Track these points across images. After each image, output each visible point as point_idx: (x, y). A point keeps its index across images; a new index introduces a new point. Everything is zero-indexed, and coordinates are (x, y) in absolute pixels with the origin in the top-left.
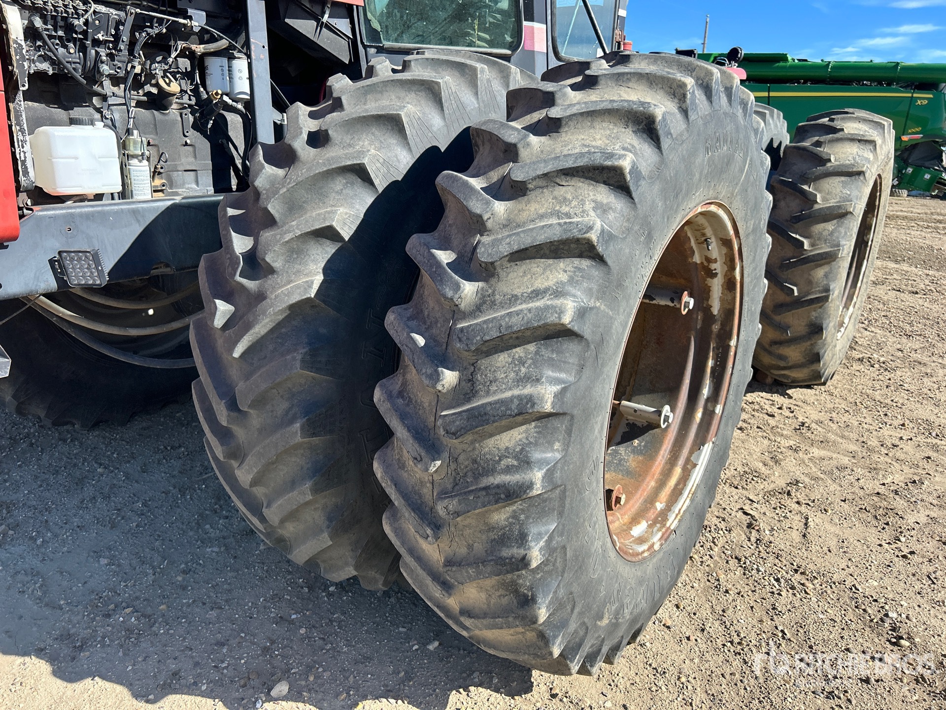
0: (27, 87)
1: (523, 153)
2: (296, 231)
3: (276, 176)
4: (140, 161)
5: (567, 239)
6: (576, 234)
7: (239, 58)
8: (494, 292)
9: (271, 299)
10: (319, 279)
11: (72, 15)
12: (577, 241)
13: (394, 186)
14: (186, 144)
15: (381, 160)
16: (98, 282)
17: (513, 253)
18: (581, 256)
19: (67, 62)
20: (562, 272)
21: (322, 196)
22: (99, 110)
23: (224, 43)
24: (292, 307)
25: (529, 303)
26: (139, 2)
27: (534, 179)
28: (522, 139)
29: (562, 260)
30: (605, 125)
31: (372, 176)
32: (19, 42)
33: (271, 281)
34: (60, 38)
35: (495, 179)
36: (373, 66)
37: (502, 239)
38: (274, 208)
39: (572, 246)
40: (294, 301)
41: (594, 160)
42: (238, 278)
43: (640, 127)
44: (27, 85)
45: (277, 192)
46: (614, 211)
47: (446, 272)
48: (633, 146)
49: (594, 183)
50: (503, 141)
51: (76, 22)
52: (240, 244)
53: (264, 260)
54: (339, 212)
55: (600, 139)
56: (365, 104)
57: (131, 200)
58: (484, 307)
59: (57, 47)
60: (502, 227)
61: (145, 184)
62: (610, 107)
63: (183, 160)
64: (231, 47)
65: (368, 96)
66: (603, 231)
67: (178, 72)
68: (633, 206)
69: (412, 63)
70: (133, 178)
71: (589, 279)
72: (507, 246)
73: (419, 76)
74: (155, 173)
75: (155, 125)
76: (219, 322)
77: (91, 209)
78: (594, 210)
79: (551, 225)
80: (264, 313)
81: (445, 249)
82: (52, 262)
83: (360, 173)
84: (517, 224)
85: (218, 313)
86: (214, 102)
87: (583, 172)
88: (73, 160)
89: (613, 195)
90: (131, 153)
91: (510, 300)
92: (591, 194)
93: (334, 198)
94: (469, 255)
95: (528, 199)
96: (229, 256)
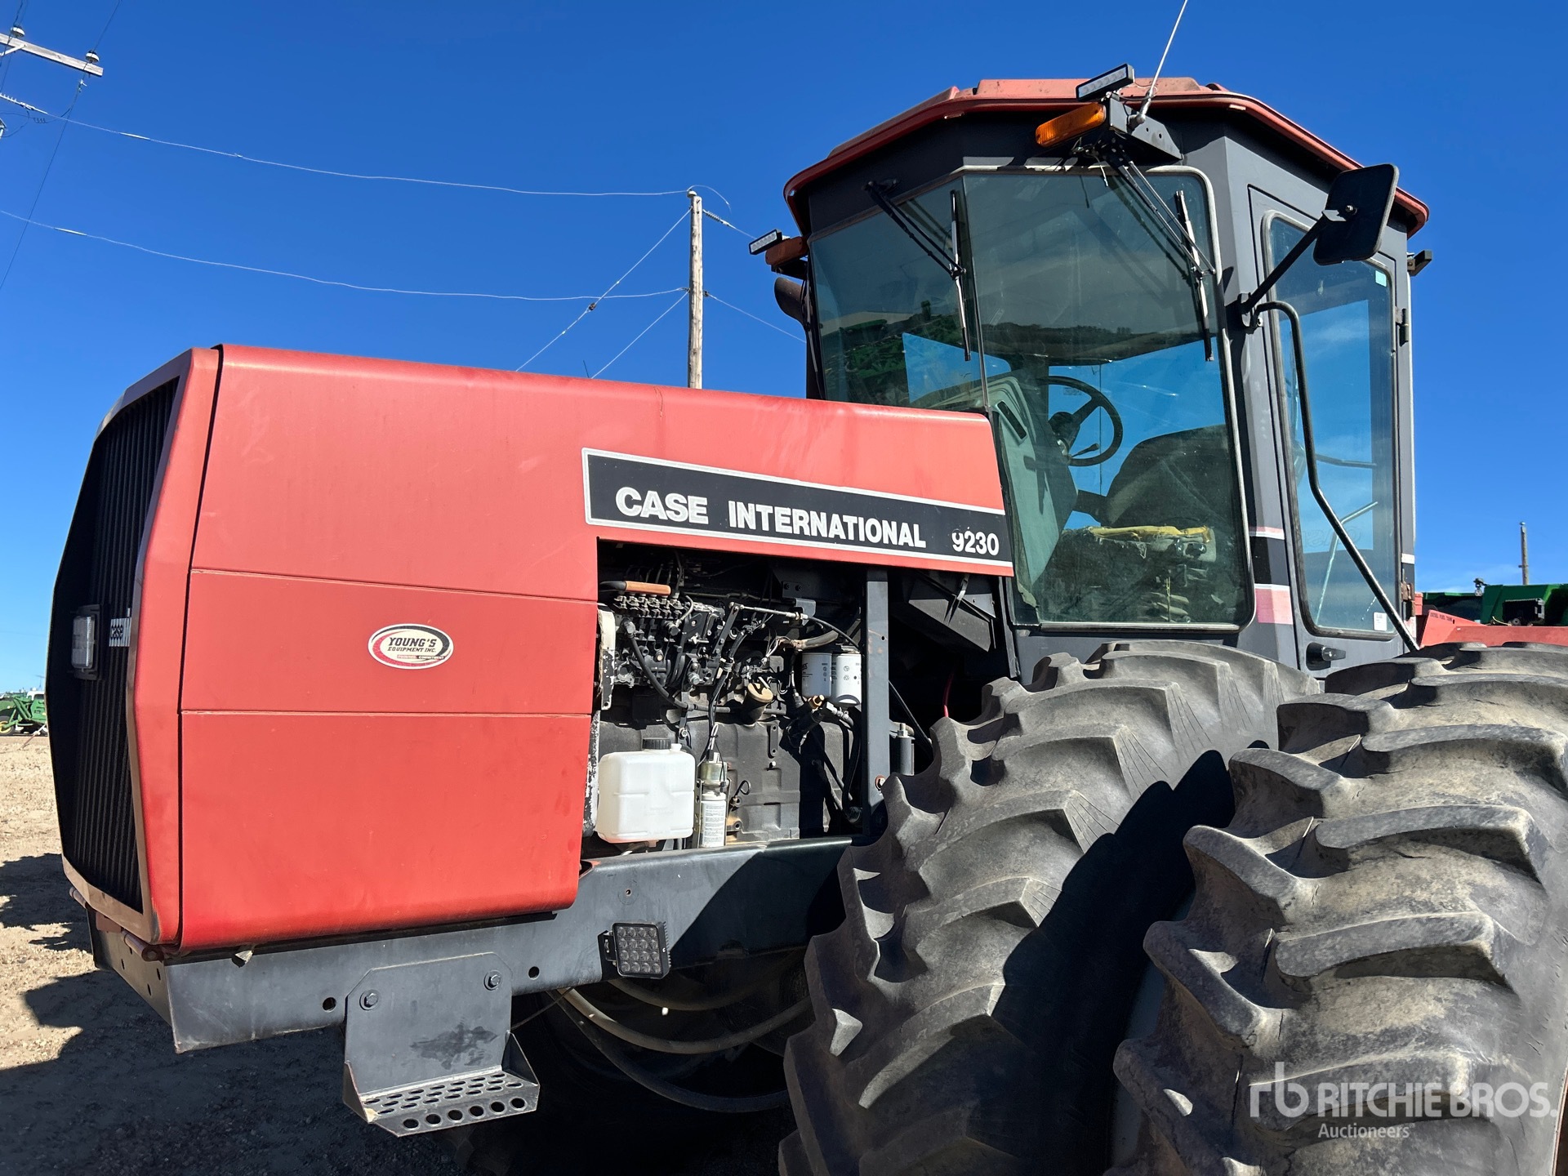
0: (609, 706)
1: (1331, 803)
2: (964, 909)
3: (926, 824)
4: (717, 794)
5: (1437, 947)
6: (1451, 937)
7: (846, 652)
8: (1312, 1027)
9: (924, 1014)
10: (998, 985)
11: (668, 616)
12: (1457, 950)
13: (1104, 842)
14: (771, 767)
15: (1086, 805)
16: (658, 971)
17: (1341, 964)
18: (1463, 974)
19: (653, 672)
20: (1433, 1002)
21: (998, 858)
22: (673, 727)
23: (832, 635)
24: (956, 1029)
25: (1380, 1053)
26: (738, 595)
27: (1360, 846)
28: (1327, 784)
29: (1429, 980)
30: (1466, 762)
31: (1074, 827)
32: (610, 652)
33: (920, 984)
34: (650, 644)
35: (1287, 843)
36: (1057, 669)
37: (1318, 940)
38: (928, 872)
39: (1448, 957)
40: (960, 1020)
41: (1462, 819)
42: (873, 978)
43: (1529, 766)
44: (610, 703)
45: (933, 850)
46: (1509, 900)
47: (1222, 989)
48: (1521, 796)
49: (1467, 855)
50: (1296, 786)
51: (672, 625)
52: (876, 924)
53: (914, 951)
54: (1028, 882)
55: (1462, 784)
56: (1051, 722)
57: (698, 850)
58: (1298, 1052)
59: (644, 654)
60: (1312, 919)
61: (718, 825)
62: (1470, 736)
63: (765, 789)
64: (841, 639)
65: (1057, 712)
66: (1498, 935)
67: (769, 674)
68: (1540, 892)
69: (1116, 664)
70: (705, 816)
71: (1482, 1015)
72: (1329, 952)
73: (1131, 682)
74: (731, 808)
75: (736, 744)
76: (838, 1045)
77: (657, 863)
78: (1472, 899)
79: (1404, 922)
80: (912, 1036)
81: (1214, 949)
82: (601, 938)
83: (1056, 824)
84: (1339, 915)
85: (838, 1031)
86: (814, 710)
87: (1445, 838)
88: (643, 796)
89: (1502, 875)
90: (707, 783)
91: (1345, 1045)
92: (1463, 872)
93: (1017, 860)
94: (1260, 961)
95: (1353, 876)
96: (858, 942)
